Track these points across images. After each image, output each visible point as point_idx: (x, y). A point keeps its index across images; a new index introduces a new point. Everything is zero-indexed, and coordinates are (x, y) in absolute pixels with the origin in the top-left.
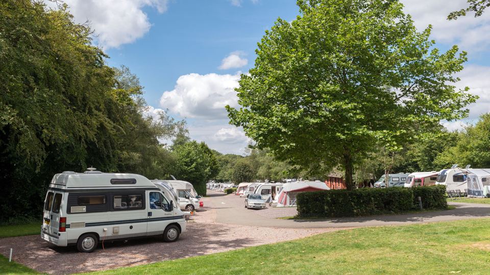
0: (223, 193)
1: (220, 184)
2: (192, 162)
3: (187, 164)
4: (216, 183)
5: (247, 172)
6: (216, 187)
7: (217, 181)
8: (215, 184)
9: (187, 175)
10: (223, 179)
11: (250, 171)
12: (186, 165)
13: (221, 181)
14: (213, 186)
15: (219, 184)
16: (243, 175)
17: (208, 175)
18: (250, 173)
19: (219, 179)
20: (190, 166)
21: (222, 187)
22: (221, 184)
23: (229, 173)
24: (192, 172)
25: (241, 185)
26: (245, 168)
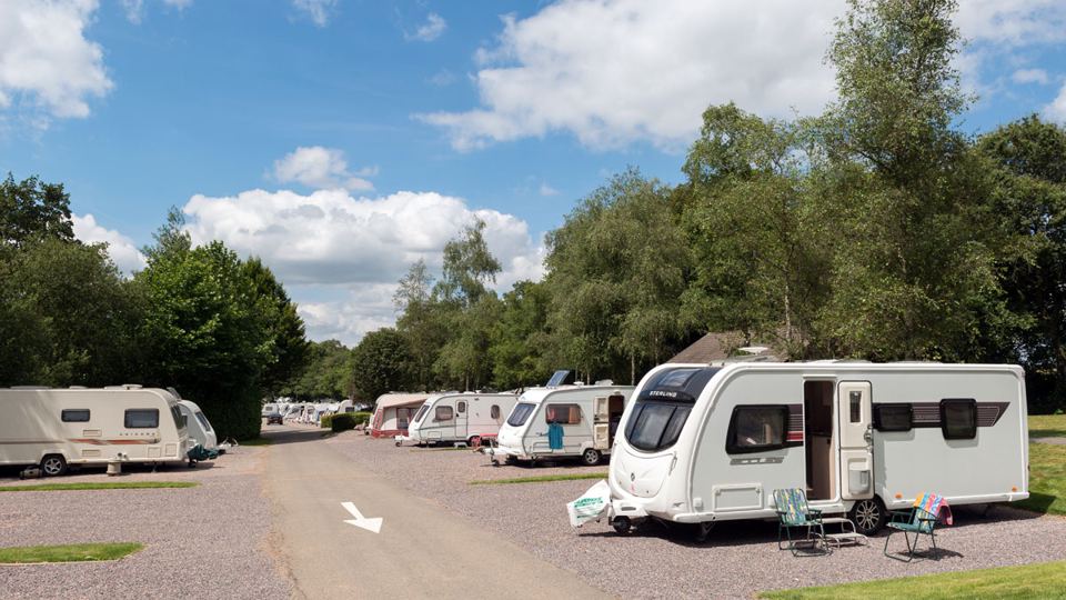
0: (318, 428)
1: (303, 403)
2: (205, 315)
3: (184, 320)
4: (294, 401)
5: (401, 359)
6: (295, 411)
7: (295, 398)
8: (292, 406)
9: (182, 362)
10: (313, 393)
11: (410, 359)
12: (179, 324)
13: (308, 398)
14: (287, 409)
15: (301, 404)
16: (387, 371)
17: (270, 365)
18: (412, 364)
19: (302, 392)
20: (196, 326)
21: (310, 412)
22: (308, 405)
23: (327, 379)
24: (202, 350)
25: (386, 400)
26: (395, 347)
